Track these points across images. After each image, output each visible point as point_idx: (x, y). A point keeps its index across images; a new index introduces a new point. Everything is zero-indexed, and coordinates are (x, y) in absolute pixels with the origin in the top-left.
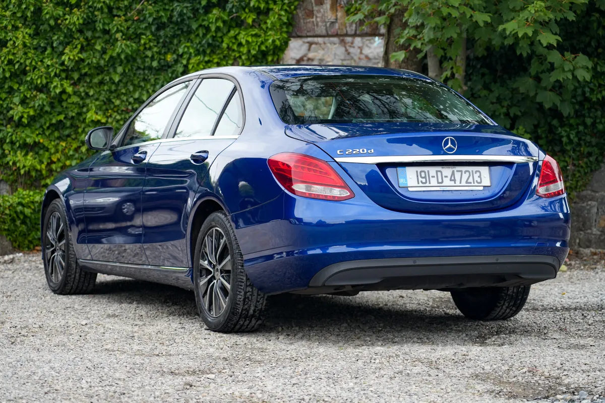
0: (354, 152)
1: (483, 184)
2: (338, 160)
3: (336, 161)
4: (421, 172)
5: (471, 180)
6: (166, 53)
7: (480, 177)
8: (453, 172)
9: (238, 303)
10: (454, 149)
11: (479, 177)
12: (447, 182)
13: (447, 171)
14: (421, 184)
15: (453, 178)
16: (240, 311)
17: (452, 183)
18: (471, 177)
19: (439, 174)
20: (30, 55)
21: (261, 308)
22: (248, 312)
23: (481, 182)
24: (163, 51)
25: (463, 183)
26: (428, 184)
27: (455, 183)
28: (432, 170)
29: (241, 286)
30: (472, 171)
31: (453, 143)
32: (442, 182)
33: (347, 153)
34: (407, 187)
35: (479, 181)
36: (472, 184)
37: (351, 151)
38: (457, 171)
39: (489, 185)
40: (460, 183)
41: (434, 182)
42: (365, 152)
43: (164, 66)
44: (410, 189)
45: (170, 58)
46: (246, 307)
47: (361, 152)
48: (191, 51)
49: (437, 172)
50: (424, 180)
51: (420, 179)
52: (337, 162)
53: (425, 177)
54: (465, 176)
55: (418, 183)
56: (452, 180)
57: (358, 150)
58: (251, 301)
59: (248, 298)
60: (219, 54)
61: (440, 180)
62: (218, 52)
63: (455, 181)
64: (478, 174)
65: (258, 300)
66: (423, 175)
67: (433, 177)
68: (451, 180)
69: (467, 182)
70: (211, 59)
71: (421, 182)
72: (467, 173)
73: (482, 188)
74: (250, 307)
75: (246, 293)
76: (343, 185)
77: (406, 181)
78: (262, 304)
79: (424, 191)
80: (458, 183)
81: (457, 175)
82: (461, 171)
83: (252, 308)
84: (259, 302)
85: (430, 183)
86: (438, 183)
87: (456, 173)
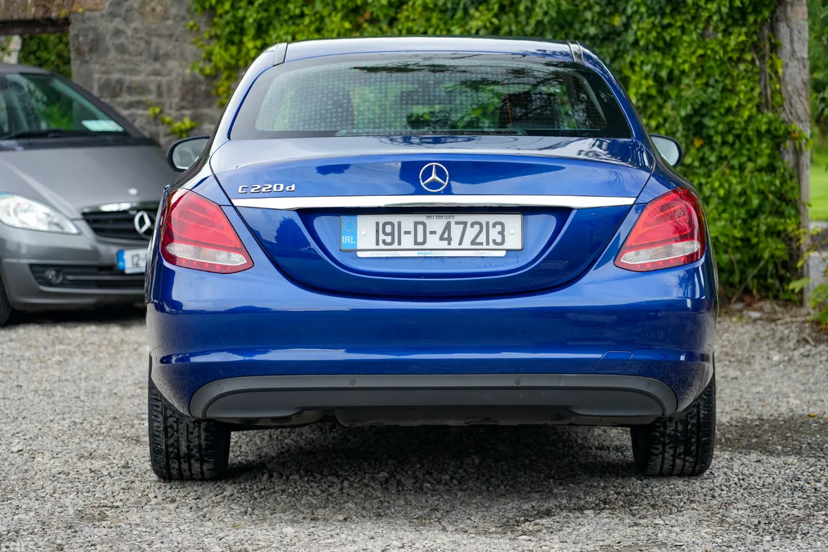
0: (264, 190)
1: (507, 246)
2: (236, 202)
3: (233, 205)
4: (385, 224)
5: (482, 238)
6: (612, 14)
7: (502, 233)
8: (449, 224)
9: (157, 433)
10: (443, 185)
11: (499, 233)
12: (433, 242)
13: (436, 223)
14: (382, 246)
15: (446, 236)
16: (164, 447)
17: (444, 244)
18: (484, 234)
19: (420, 228)
20: (434, 21)
21: (200, 444)
22: (178, 448)
23: (503, 242)
24: (608, 11)
25: (467, 243)
26: (395, 246)
27: (449, 244)
28: (407, 221)
29: (157, 406)
30: (487, 223)
31: (440, 173)
32: (424, 242)
33: (252, 190)
34: (356, 251)
35: (499, 240)
36: (485, 246)
37: (259, 187)
38: (457, 223)
39: (519, 246)
40: (460, 243)
41: (408, 241)
42: (281, 188)
43: (609, 34)
44: (360, 254)
45: (618, 21)
46: (171, 441)
47: (275, 189)
48: (643, 9)
49: (416, 224)
50: (388, 239)
51: (382, 237)
52: (235, 208)
53: (392, 234)
54: (471, 233)
55: (378, 244)
56: (445, 239)
57: (270, 186)
58: (177, 431)
59: (172, 427)
60: (684, 14)
61: (420, 239)
62: (684, 10)
63: (449, 240)
64: (499, 228)
65: (191, 430)
66: (388, 229)
67: (407, 233)
68: (442, 238)
69: (473, 243)
70: (673, 22)
71: (384, 242)
72: (477, 228)
73: (503, 254)
74: (178, 441)
75: (166, 419)
76: (238, 246)
77: (355, 239)
78: (199, 437)
79: (387, 258)
80: (455, 244)
81: (456, 231)
82: (465, 224)
83: (183, 445)
84: (192, 433)
85: (399, 243)
86: (416, 243)
87: (453, 226)
